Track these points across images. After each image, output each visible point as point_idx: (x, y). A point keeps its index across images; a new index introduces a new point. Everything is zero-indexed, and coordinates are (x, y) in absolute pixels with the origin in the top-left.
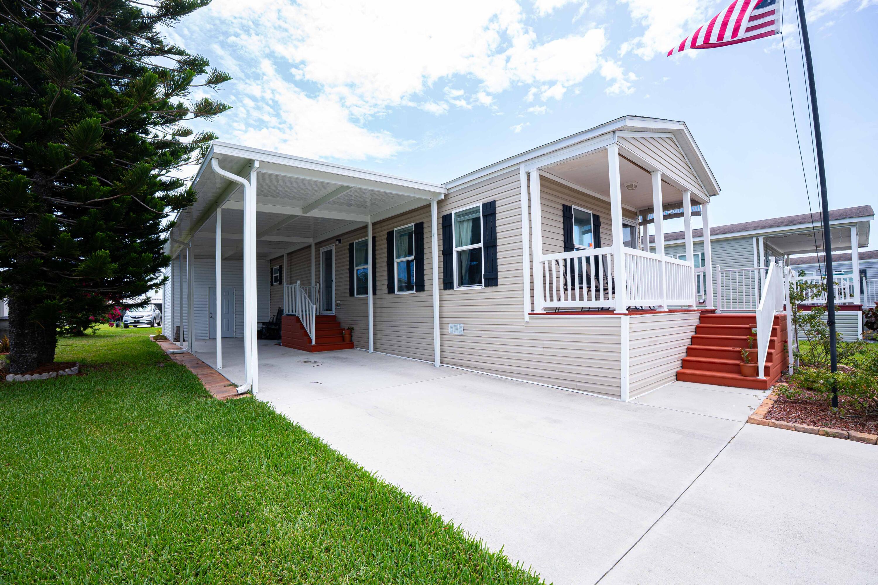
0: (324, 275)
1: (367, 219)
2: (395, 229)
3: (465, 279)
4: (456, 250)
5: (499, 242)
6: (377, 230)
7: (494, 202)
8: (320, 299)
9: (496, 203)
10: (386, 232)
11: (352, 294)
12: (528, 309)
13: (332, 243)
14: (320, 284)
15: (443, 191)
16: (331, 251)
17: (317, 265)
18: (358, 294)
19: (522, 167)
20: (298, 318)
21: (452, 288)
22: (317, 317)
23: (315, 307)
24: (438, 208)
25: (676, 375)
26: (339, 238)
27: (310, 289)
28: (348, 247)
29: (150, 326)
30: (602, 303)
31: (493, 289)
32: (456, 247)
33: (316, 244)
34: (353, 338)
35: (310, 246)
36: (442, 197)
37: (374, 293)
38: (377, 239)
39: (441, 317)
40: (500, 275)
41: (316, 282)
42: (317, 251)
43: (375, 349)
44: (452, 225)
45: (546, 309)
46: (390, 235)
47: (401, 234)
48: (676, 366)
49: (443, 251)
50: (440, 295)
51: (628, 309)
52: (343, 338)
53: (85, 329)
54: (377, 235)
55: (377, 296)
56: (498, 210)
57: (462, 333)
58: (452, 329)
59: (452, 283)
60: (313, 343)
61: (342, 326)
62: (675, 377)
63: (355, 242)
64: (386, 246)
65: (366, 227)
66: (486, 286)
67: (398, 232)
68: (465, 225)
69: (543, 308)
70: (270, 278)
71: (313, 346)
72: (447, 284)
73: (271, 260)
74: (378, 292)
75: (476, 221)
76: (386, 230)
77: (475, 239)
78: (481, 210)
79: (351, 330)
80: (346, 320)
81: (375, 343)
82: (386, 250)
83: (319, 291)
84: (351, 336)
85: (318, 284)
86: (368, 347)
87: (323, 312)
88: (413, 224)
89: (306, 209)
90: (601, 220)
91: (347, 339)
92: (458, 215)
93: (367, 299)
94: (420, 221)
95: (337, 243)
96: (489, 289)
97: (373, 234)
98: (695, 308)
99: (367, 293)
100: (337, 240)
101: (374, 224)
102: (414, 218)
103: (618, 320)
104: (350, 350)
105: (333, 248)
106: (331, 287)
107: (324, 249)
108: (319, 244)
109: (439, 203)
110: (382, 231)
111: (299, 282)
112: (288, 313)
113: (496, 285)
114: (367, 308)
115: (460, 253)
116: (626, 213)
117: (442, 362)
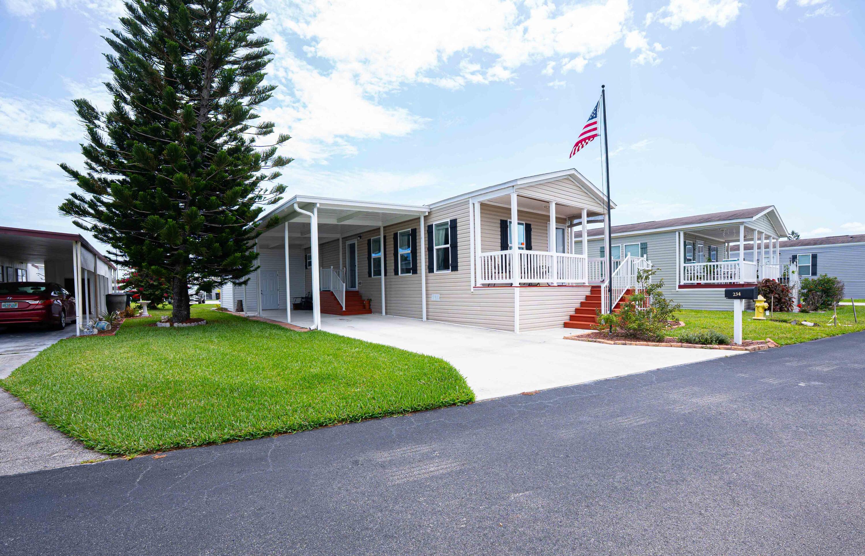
0: (349, 260)
1: (379, 224)
2: (399, 232)
3: (441, 266)
4: (435, 248)
5: (459, 244)
6: (387, 231)
7: (456, 219)
8: (346, 279)
9: (458, 220)
10: (393, 233)
11: (370, 275)
12: (473, 284)
13: (356, 238)
14: (346, 268)
15: (427, 210)
16: (354, 244)
17: (344, 253)
18: (374, 276)
19: (470, 200)
20: (332, 292)
21: (433, 272)
22: (346, 292)
23: (344, 284)
24: (425, 220)
25: (564, 325)
26: (360, 235)
27: (339, 272)
28: (367, 242)
29: (197, 303)
30: (508, 281)
31: (456, 272)
32: (436, 246)
33: (343, 238)
34: (371, 306)
35: (338, 240)
36: (427, 214)
37: (385, 275)
38: (387, 238)
39: (427, 291)
40: (459, 264)
41: (343, 267)
42: (344, 243)
43: (386, 313)
44: (433, 232)
45: (483, 284)
46: (396, 235)
47: (402, 234)
48: (567, 319)
49: (428, 248)
50: (426, 276)
51: (520, 284)
52: (364, 307)
53: (158, 305)
54: (387, 235)
55: (387, 277)
56: (458, 225)
57: (439, 300)
58: (434, 297)
59: (433, 269)
60: (344, 309)
61: (364, 298)
62: (563, 326)
63: (372, 238)
64: (393, 243)
65: (379, 229)
66: (452, 271)
67: (401, 234)
68: (441, 232)
69: (481, 284)
70: (305, 262)
71: (344, 311)
72: (430, 269)
73: (305, 249)
74: (388, 274)
75: (447, 229)
76: (393, 232)
77: (446, 242)
78: (449, 224)
79: (370, 301)
80: (365, 294)
81: (386, 309)
82: (393, 246)
83: (346, 273)
84: (370, 305)
85: (345, 268)
86: (381, 313)
87: (349, 288)
88: (410, 229)
89: (339, 220)
90: (532, 227)
91: (367, 307)
92: (437, 225)
93: (380, 279)
94: (414, 228)
95: (359, 238)
96: (454, 273)
97: (384, 234)
98: (587, 284)
99: (380, 274)
100: (358, 237)
101: (384, 227)
102: (410, 225)
103: (513, 290)
104: (370, 315)
105: (356, 242)
106: (355, 270)
107: (348, 243)
108: (345, 239)
109: (425, 217)
110: (390, 232)
111: (332, 267)
112: (324, 290)
113: (457, 270)
114: (381, 285)
115: (438, 250)
116: (559, 220)
117: (427, 319)
